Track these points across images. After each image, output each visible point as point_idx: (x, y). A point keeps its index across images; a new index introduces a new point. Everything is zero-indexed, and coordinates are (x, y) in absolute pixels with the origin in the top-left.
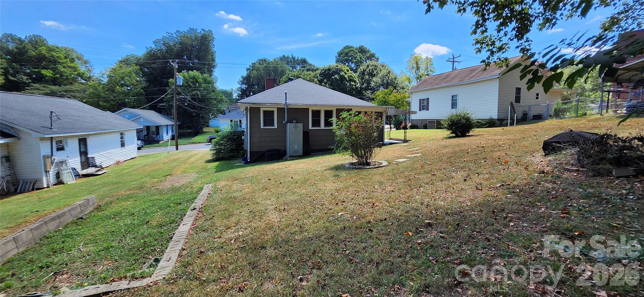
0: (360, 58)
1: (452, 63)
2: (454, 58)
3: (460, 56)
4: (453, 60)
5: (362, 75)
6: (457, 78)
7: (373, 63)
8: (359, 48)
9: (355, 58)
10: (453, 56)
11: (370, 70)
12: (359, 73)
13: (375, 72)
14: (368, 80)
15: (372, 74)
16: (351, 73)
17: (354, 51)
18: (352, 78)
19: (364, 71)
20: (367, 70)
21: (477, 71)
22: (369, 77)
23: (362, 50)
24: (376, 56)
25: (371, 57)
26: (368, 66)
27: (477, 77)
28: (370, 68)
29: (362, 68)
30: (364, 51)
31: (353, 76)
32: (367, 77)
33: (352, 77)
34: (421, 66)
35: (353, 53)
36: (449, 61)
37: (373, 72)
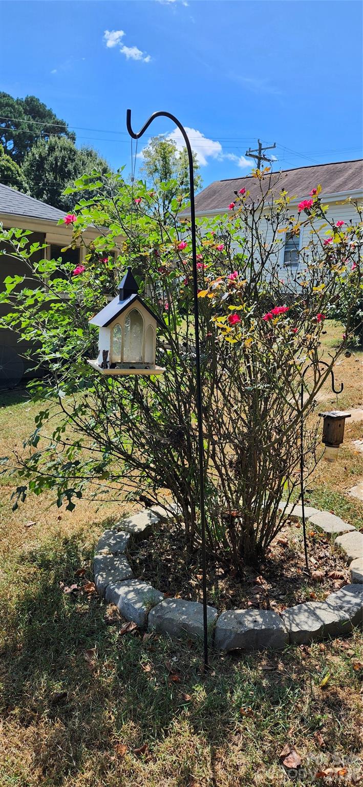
0: (30, 127)
1: (257, 160)
2: (260, 149)
3: (275, 147)
4: (260, 153)
5: (38, 170)
6: (298, 189)
7: (65, 141)
8: (27, 101)
9: (17, 125)
10: (260, 145)
11: (56, 159)
12: (27, 163)
13: (70, 167)
14: (53, 185)
15: (62, 170)
16: (8, 161)
17: (12, 106)
18: (10, 173)
19: (43, 159)
20: (50, 159)
21: (346, 175)
22: (55, 178)
23: (34, 109)
24: (69, 130)
25: (59, 129)
26: (52, 149)
27: (353, 188)
28: (57, 153)
29: (35, 152)
30: (39, 111)
31: (13, 168)
32: (50, 176)
33: (12, 171)
34: (173, 169)
35: (11, 112)
36: (250, 155)
37: (66, 167)
